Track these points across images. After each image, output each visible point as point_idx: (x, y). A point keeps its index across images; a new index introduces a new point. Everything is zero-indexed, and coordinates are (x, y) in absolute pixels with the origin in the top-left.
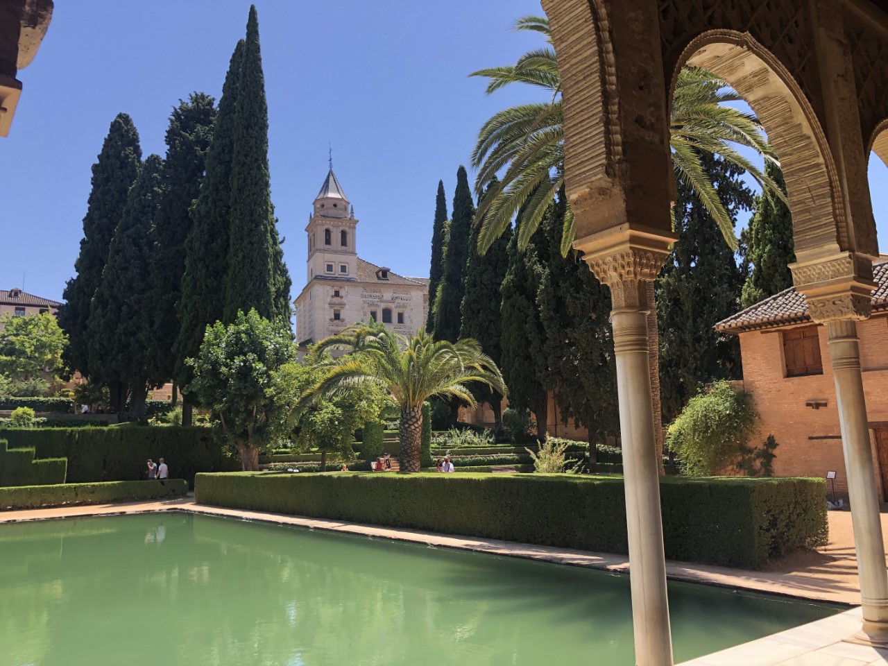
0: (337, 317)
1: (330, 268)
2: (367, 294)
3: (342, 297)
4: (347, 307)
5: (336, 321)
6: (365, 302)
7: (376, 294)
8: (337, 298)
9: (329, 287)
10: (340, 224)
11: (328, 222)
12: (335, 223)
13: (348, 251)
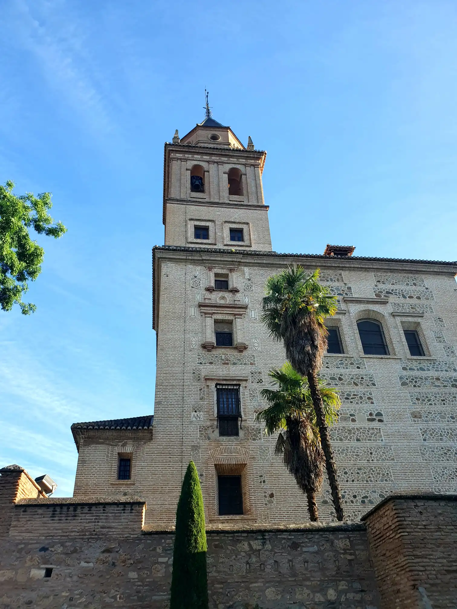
0: (224, 340)
1: (201, 232)
4: (252, 314)
8: (221, 294)
9: (199, 268)
10: (225, 159)
11: (198, 156)
12: (213, 157)
13: (246, 202)
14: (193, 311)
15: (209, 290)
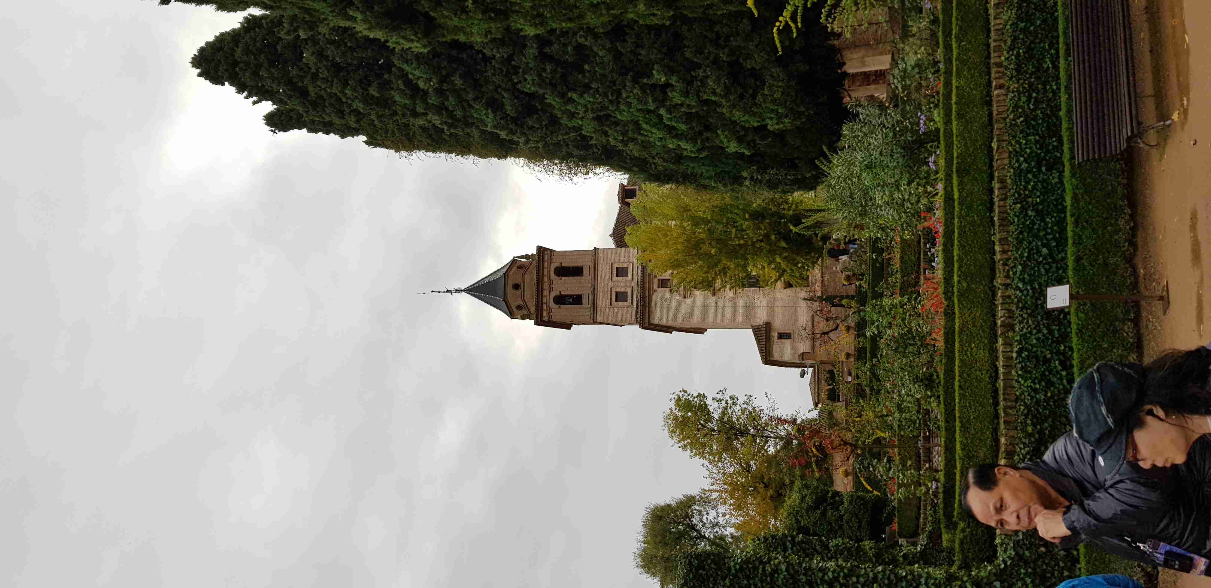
1: (621, 297)
9: (654, 299)
10: (545, 279)
11: (545, 300)
12: (545, 287)
13: (590, 264)
14: (688, 302)
15: (671, 292)
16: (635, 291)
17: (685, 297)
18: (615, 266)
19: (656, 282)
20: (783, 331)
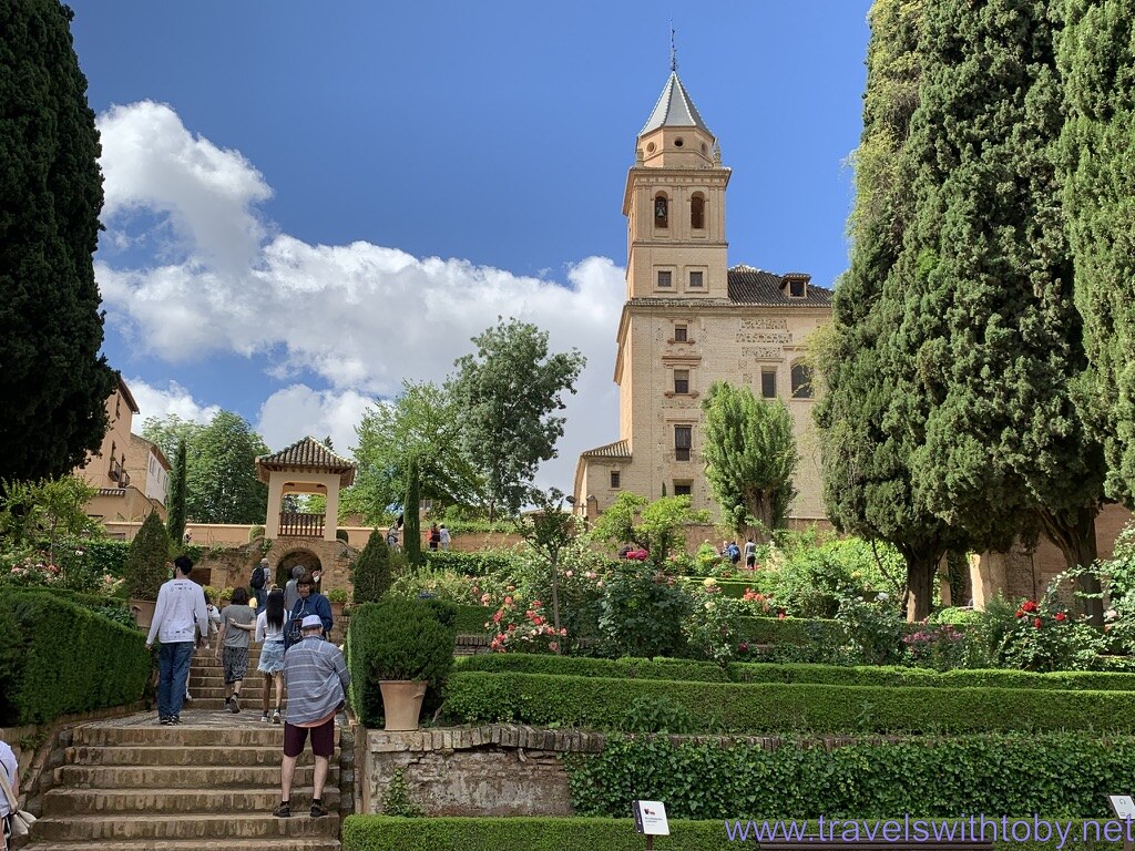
0: (682, 386)
1: (665, 278)
2: (752, 332)
3: (692, 343)
4: (705, 364)
5: (681, 398)
6: (746, 351)
7: (775, 331)
8: (681, 345)
9: (662, 320)
10: (689, 180)
11: (661, 180)
12: (677, 180)
13: (707, 238)
14: (658, 363)
15: (670, 342)
16: (671, 296)
17: (664, 358)
18: (704, 270)
19: (684, 322)
20: (621, 477)
